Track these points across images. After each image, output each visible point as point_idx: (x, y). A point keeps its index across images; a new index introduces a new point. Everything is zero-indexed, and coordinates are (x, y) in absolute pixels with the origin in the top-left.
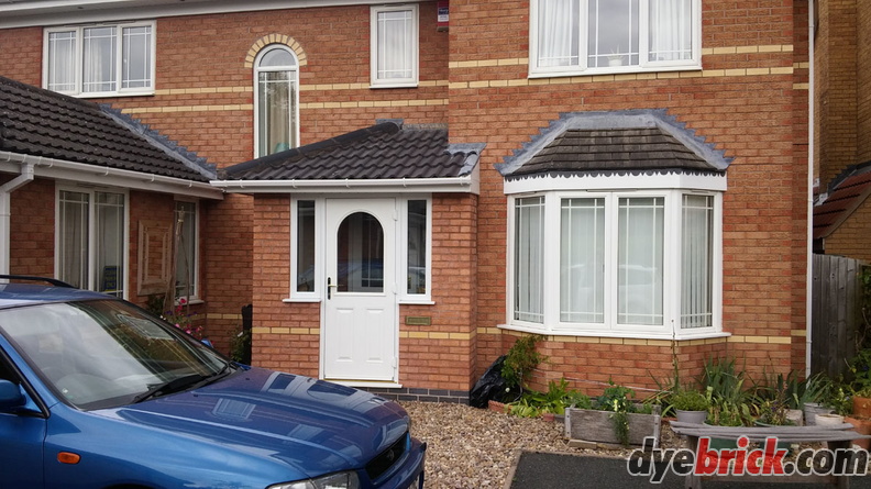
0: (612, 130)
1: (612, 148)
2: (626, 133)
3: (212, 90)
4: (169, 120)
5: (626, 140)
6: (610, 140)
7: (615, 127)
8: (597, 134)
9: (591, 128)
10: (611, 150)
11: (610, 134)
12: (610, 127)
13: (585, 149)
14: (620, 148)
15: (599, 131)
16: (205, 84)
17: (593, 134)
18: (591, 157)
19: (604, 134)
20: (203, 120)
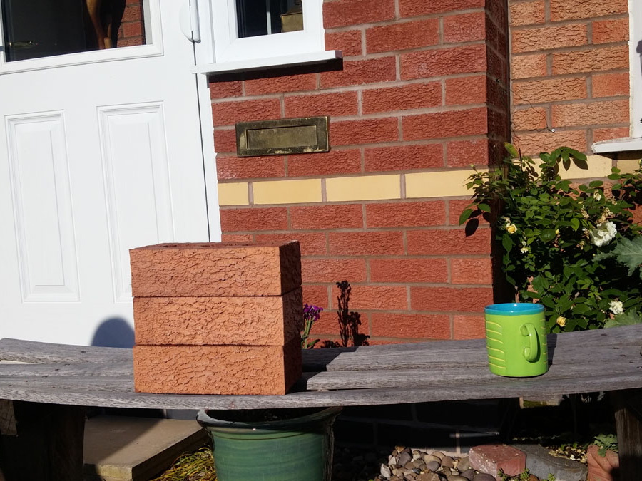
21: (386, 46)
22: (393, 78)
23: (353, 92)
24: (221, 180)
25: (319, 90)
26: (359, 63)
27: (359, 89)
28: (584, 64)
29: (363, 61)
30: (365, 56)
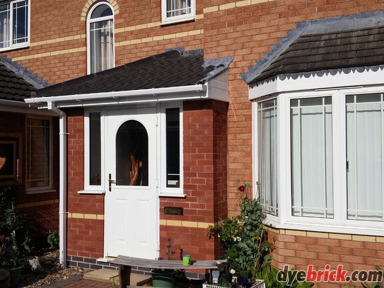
0: (342, 32)
1: (339, 49)
2: (354, 34)
3: (62, 40)
4: (38, 63)
5: (354, 40)
6: (339, 41)
7: (345, 30)
8: (327, 37)
9: (323, 32)
10: (339, 50)
11: (339, 36)
12: (340, 30)
13: (314, 52)
14: (347, 48)
15: (329, 34)
16: (58, 36)
17: (324, 38)
18: (319, 58)
19: (334, 36)
20: (57, 61)
21: (195, 195)
22: (196, 202)
23: (188, 203)
24: (160, 219)
25: (182, 202)
27: (190, 203)
30: (191, 196)
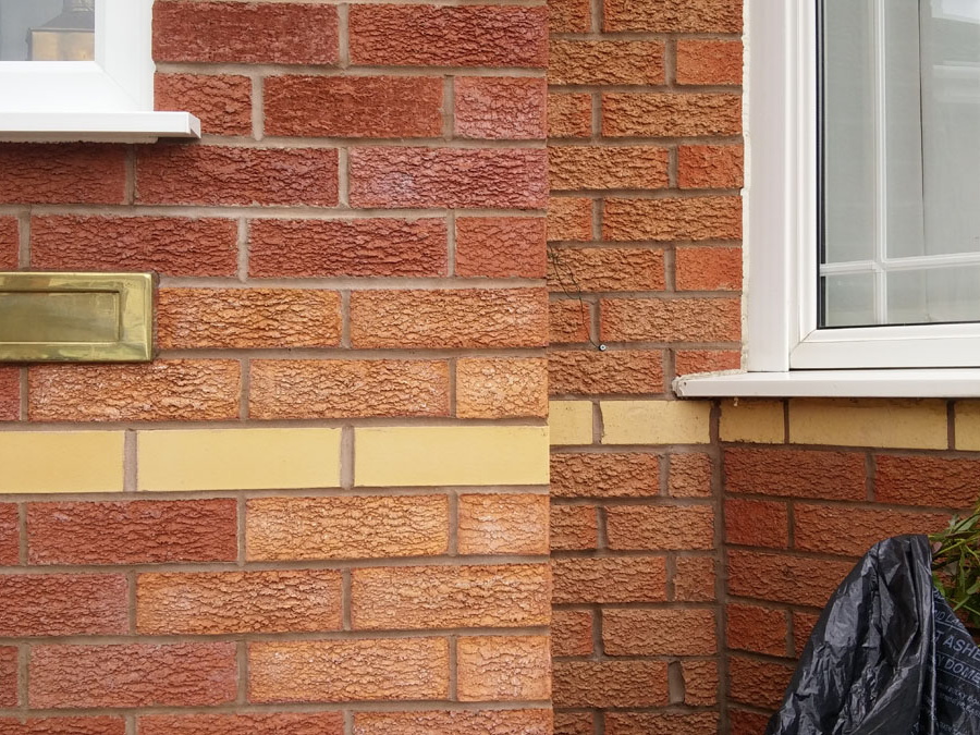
21: (315, 123)
22: (332, 200)
23: (225, 221)
25: (132, 206)
26: (245, 155)
27: (241, 217)
28: (662, 224)
29: (255, 152)
30: (259, 138)
